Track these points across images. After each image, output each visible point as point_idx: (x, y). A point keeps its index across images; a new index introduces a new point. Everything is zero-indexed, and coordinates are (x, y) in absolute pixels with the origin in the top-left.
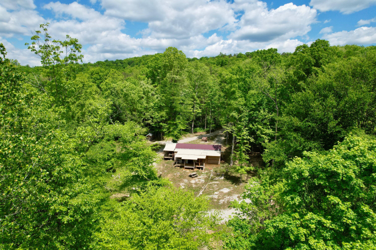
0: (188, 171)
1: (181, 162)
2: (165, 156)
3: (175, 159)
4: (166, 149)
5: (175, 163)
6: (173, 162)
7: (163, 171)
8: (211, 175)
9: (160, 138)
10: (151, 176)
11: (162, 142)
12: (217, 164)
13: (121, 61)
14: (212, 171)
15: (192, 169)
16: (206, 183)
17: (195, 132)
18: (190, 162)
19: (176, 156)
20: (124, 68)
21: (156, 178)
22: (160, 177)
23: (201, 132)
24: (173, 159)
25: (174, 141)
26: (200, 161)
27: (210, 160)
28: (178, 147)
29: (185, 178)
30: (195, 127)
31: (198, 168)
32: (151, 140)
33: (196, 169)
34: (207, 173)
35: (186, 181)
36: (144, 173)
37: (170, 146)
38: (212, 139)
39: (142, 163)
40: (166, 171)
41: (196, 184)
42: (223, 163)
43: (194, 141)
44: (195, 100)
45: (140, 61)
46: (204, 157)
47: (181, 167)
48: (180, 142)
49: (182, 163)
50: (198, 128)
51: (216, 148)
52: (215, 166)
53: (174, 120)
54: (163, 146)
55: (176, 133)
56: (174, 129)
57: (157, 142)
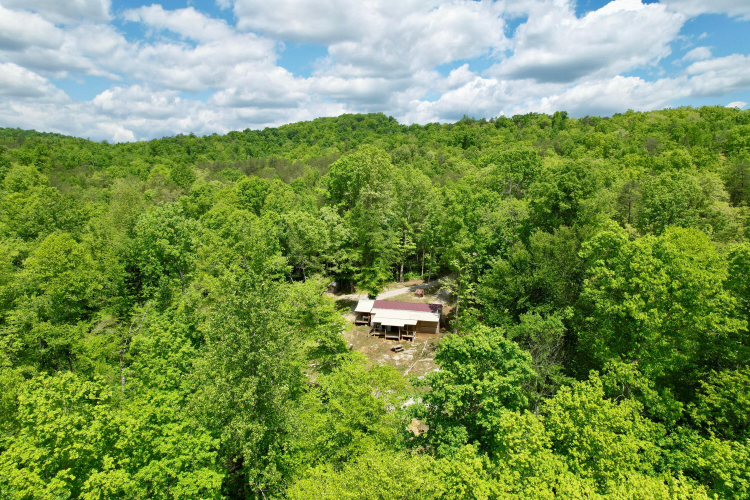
0: (390, 342)
1: (380, 329)
2: (357, 319)
3: (372, 324)
4: (360, 308)
5: (372, 331)
6: (369, 329)
7: (354, 342)
8: (424, 349)
9: (350, 288)
10: (341, 348)
11: (352, 297)
12: (434, 333)
13: (274, 132)
14: (426, 343)
15: (397, 339)
16: (414, 360)
17: (406, 280)
18: (394, 330)
19: (374, 320)
20: (281, 145)
21: (345, 351)
22: (351, 349)
23: (416, 280)
24: (369, 324)
25: (371, 297)
26: (408, 329)
27: (423, 327)
28: (378, 305)
29: (385, 352)
30: (406, 270)
31: (405, 338)
32: (335, 293)
33: (403, 340)
34: (418, 347)
35: (386, 356)
36: (332, 344)
37: (365, 305)
38: (431, 292)
39: (329, 332)
40: (358, 342)
41: (400, 361)
42: (444, 332)
43: (402, 295)
44: (405, 228)
45: (311, 131)
46: (414, 323)
47: (381, 336)
48: (380, 297)
49: (383, 331)
50: (411, 273)
51: (434, 308)
52: (430, 336)
53: (371, 265)
54: (354, 304)
55: (373, 284)
56: (372, 279)
57: (344, 297)
